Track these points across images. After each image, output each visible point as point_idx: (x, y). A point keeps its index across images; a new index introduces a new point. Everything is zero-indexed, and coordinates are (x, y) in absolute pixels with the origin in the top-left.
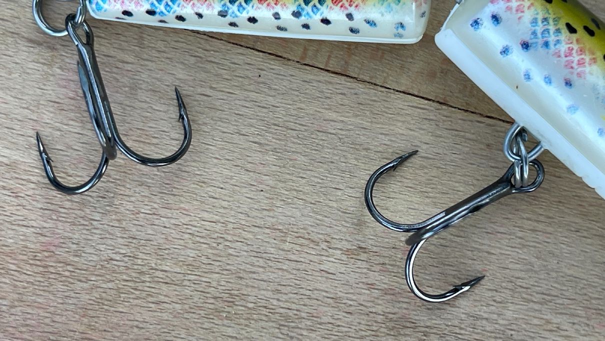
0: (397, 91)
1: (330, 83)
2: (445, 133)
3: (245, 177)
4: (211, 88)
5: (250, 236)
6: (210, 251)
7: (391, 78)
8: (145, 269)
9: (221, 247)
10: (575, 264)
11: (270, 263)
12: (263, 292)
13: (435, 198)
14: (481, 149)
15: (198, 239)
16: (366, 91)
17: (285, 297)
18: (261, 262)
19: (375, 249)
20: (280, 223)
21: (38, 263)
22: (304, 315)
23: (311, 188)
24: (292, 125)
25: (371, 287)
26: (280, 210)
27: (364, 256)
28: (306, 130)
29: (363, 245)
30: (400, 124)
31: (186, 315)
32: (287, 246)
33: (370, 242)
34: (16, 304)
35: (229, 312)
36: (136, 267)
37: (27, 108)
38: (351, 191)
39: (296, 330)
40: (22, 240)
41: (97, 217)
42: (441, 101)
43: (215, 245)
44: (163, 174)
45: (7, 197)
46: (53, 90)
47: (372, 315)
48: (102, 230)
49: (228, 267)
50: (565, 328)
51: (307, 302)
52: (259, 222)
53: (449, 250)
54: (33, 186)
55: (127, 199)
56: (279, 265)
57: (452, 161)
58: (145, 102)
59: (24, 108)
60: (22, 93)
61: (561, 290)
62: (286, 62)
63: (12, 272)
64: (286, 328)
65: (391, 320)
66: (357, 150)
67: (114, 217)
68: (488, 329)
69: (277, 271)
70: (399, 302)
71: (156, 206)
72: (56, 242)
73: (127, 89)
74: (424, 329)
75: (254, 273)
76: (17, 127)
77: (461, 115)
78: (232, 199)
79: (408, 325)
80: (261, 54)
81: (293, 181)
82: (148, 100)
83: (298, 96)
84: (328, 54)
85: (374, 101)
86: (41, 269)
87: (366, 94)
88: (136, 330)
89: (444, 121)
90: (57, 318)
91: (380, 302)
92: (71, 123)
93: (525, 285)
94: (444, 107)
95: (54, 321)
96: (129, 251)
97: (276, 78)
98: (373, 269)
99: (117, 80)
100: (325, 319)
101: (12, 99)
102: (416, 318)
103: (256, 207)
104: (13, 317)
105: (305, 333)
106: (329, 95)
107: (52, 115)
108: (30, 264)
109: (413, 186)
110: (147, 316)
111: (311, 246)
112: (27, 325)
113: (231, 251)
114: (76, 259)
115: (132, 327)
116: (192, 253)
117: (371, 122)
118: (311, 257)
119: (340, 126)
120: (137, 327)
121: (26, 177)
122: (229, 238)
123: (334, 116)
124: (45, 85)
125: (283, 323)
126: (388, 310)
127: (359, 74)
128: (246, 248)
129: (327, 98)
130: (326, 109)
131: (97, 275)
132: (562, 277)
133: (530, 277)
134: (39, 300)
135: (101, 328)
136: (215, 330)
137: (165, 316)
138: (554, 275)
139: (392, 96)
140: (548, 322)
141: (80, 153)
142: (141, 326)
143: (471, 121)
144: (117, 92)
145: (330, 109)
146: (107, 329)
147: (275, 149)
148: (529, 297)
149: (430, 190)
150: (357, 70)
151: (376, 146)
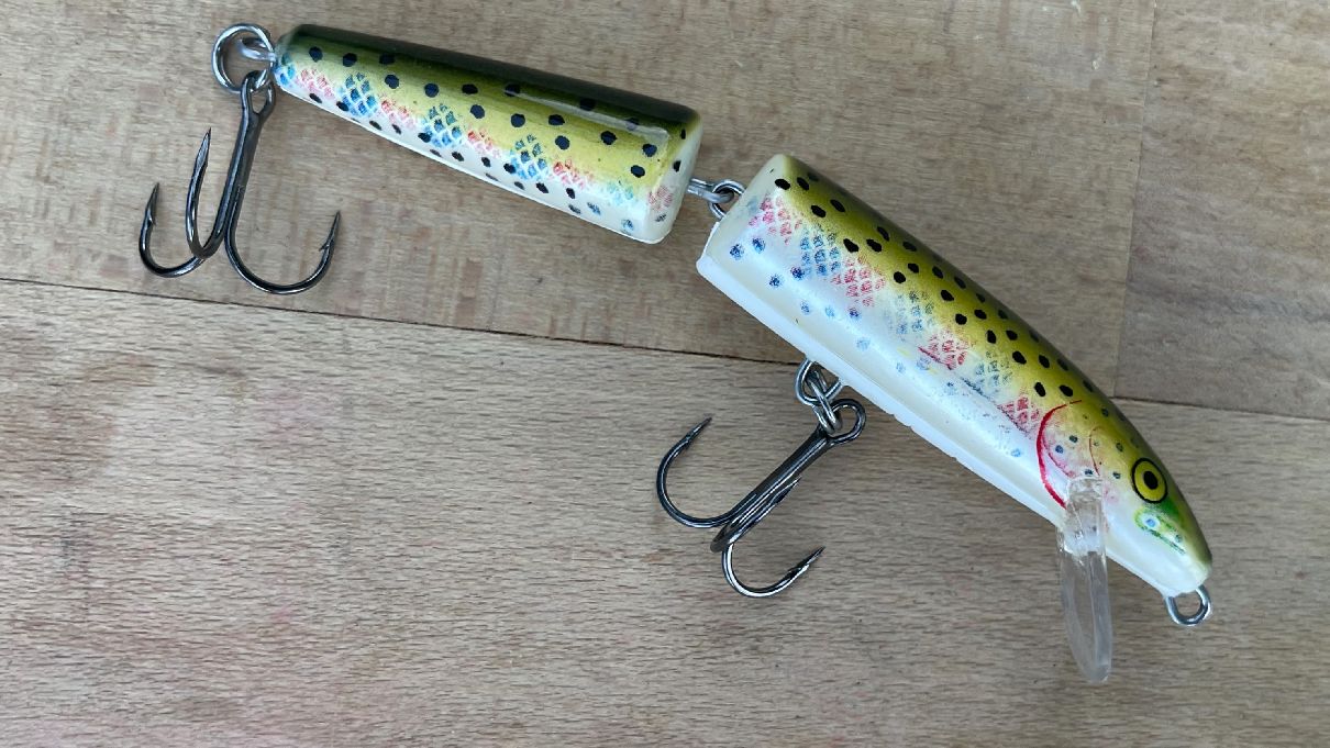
0: (676, 352)
1: (592, 356)
2: (742, 393)
3: (506, 490)
4: (445, 388)
5: (524, 561)
6: (479, 588)
7: (664, 337)
8: (403, 624)
9: (491, 581)
10: (923, 522)
11: (557, 590)
12: (553, 626)
13: (743, 473)
14: (789, 405)
15: (462, 576)
16: (638, 358)
17: (581, 626)
18: (544, 590)
19: (680, 548)
20: (560, 539)
21: (272, 640)
22: (607, 643)
23: (590, 489)
24: (553, 416)
25: (683, 595)
26: (556, 522)
27: (668, 560)
28: (571, 420)
29: (665, 546)
30: (685, 392)
31: (464, 670)
32: (572, 565)
33: (674, 541)
34: (255, 693)
35: (515, 657)
36: (392, 623)
37: (222, 454)
38: (638, 483)
39: (601, 663)
40: (247, 616)
41: (332, 571)
42: (731, 355)
43: (483, 579)
44: (404, 506)
45: (219, 568)
46: (249, 426)
47: (690, 628)
48: (343, 586)
49: (505, 603)
50: (922, 601)
51: (609, 627)
52: (533, 542)
53: (770, 533)
54: (247, 548)
55: (366, 543)
56: (567, 590)
57: (755, 425)
58: (366, 420)
59: (217, 454)
60: (212, 437)
61: (912, 556)
62: (532, 340)
63: (242, 657)
64: (588, 663)
65: (714, 630)
66: (638, 432)
67: (353, 568)
68: (831, 618)
69: (565, 597)
70: (720, 606)
71: (401, 545)
72: (289, 610)
73: (339, 409)
74: (754, 633)
75: (537, 604)
76: (214, 479)
77: (757, 367)
78: (494, 520)
79: (736, 632)
80: (499, 336)
81: (567, 484)
82: (368, 417)
83: (554, 379)
84: (581, 321)
85: (650, 368)
86: (277, 646)
87: (637, 361)
88: (406, 699)
89: (738, 379)
90: (308, 701)
91: (697, 611)
92: (279, 462)
93: (866, 558)
94: (735, 362)
95: (304, 706)
96: (379, 605)
97: (524, 362)
98: (682, 572)
99: (327, 400)
100: (634, 644)
101: (202, 446)
102: (744, 621)
103: (526, 523)
104: (254, 710)
105: (612, 665)
106: (592, 372)
107: (253, 457)
108: (264, 643)
109: (714, 463)
110: (416, 679)
111: (602, 558)
112: (273, 716)
113: (504, 583)
114: (317, 627)
115: (401, 696)
116: (456, 595)
117: (650, 395)
118: (604, 573)
119: (612, 406)
120: (407, 695)
121: (237, 539)
122: (500, 568)
123: (602, 395)
124: (238, 422)
125: (582, 658)
126: (708, 619)
127: (625, 340)
128: (522, 577)
129: (591, 375)
130: (592, 389)
131: (346, 642)
132: (910, 540)
133: (872, 548)
134: (281, 684)
135: (363, 704)
136: (501, 681)
137: (438, 676)
138: (899, 539)
139: (671, 359)
140: (902, 597)
141: (295, 497)
142: (411, 692)
143: (771, 373)
144: (328, 414)
145: (597, 388)
146: (372, 704)
147: (538, 448)
148: (875, 572)
149: (736, 465)
150: (621, 335)
151: (661, 424)
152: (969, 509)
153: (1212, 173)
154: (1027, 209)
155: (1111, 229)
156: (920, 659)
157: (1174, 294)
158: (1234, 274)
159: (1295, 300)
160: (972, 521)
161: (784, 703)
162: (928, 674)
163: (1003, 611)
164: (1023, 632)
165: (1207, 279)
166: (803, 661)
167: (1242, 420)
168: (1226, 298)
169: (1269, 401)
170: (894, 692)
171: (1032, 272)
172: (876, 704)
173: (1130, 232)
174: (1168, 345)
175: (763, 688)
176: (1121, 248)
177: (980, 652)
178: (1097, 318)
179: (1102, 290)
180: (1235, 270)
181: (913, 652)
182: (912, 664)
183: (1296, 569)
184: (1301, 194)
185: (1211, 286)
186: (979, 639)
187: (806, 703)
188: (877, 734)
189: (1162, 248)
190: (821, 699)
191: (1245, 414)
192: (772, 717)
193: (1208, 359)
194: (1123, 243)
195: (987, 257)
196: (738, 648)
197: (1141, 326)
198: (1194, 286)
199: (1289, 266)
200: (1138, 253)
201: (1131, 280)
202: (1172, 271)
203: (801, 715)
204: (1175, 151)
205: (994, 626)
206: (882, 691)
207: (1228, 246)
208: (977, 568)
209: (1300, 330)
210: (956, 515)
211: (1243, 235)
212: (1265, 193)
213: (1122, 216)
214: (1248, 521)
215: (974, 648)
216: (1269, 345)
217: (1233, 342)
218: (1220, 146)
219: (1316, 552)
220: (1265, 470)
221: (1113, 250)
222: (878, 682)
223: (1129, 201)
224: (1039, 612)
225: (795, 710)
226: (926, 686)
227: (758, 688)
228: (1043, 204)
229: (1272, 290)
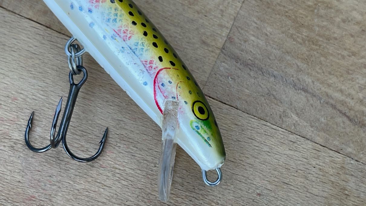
0: (26, 18)
2: (47, 42)
7: (24, 11)
10: (103, 118)
13: (35, 74)
16: (10, 16)
30: (24, 35)
42: (48, 26)
50: (91, 151)
53: (37, 102)
57: (47, 57)
61: (93, 130)
70: (5, 125)
74: (15, 141)
79: (7, 137)
85: (13, 21)
89: (47, 36)
93: (74, 126)
94: (49, 29)
102: (12, 134)
109: (24, 67)
117: (9, 32)
127: (7, 7)
132: (94, 124)
133: (77, 122)
138: (90, 122)
139: (23, 20)
140: (82, 146)
143: (62, 38)
148: (75, 132)
149: (33, 70)
150: (7, 5)
151: (9, 44)
152: (124, 119)
153: (271, 17)
154: (190, 8)
155: (221, 26)
156: (81, 174)
157: (240, 60)
158: (268, 60)
159: (292, 78)
160: (123, 124)
161: (16, 174)
162: (82, 182)
163: (124, 166)
164: (130, 178)
165: (255, 58)
166: (31, 159)
167: (253, 120)
168: (262, 68)
169: (267, 116)
170: (65, 185)
171: (183, 33)
172: (54, 187)
173: (229, 30)
174: (230, 79)
175: (10, 165)
176: (224, 35)
177: (108, 180)
178: (204, 59)
179: (210, 49)
180: (269, 59)
181: (79, 171)
182: (76, 176)
183: (258, 191)
184: (308, 37)
185: (257, 62)
186: (109, 175)
187: (25, 177)
188: (50, 200)
189: (241, 40)
190: (32, 178)
191: (256, 118)
192: (9, 178)
193: (246, 90)
194: (225, 33)
195: (167, 21)
196: (5, 144)
197: (222, 69)
198: (249, 59)
199: (293, 64)
200: (230, 39)
201: (224, 49)
202: (242, 51)
203: (21, 181)
204: (258, 4)
205: (117, 171)
206: (59, 183)
207: (269, 48)
208: (119, 145)
209: (290, 92)
210: (118, 120)
211: (277, 45)
212: (292, 31)
213: (228, 22)
214: (243, 163)
215: (105, 177)
216: (275, 93)
217: (259, 87)
218: (278, 7)
219: (269, 187)
220: (257, 144)
221: (220, 35)
222: (60, 178)
223: (233, 17)
224: (139, 172)
225: (19, 178)
226: (78, 187)
227: (8, 164)
228: (196, 8)
229: (283, 72)
